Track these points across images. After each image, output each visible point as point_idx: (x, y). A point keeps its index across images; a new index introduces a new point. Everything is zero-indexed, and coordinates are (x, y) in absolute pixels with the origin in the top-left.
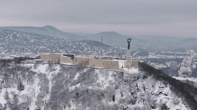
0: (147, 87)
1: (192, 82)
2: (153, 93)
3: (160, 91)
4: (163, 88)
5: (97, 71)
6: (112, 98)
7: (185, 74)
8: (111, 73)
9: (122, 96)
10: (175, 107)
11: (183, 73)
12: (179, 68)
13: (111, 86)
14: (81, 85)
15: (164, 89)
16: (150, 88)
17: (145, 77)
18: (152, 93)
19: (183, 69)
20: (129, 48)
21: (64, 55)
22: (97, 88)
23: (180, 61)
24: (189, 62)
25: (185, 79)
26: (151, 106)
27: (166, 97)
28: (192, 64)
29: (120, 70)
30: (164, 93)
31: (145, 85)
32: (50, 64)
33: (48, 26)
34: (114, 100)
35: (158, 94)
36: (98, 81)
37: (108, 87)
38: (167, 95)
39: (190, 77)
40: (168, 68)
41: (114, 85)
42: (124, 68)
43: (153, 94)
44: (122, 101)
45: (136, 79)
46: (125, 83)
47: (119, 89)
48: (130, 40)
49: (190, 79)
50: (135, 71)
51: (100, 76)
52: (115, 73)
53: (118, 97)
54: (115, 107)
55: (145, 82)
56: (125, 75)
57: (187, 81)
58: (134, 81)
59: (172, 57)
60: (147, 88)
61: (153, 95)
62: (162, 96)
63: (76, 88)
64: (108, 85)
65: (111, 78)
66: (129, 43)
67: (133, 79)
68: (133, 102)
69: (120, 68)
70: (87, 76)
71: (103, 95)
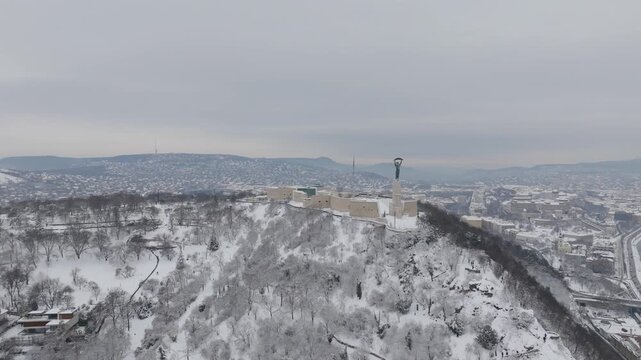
0: (437, 266)
1: (490, 223)
2: (452, 285)
3: (472, 283)
4: (477, 274)
5: (337, 222)
6: (355, 289)
7: (479, 211)
8: (361, 226)
9: (380, 283)
10: (519, 336)
11: (476, 211)
12: (469, 204)
13: (358, 257)
14: (301, 251)
15: (481, 278)
16: (444, 269)
17: (431, 240)
18: (449, 283)
19: (474, 206)
20: (397, 176)
21: (299, 189)
22: (329, 259)
23: (469, 194)
24: (481, 196)
25: (480, 219)
26: (451, 328)
27: (489, 300)
28: (485, 199)
29: (380, 220)
30: (481, 288)
31: (432, 261)
32: (274, 204)
33: (324, 158)
34: (359, 295)
35: (465, 289)
36: (335, 244)
37: (352, 260)
38: (490, 295)
39: (485, 215)
40: (455, 204)
41: (364, 255)
42: (387, 217)
43: (454, 288)
44: (378, 300)
45: (412, 242)
46: (388, 250)
47: (374, 266)
48: (399, 161)
49: (488, 219)
50: (409, 223)
51: (340, 231)
52: (370, 226)
53: (370, 286)
54: (356, 321)
55: (431, 253)
56: (389, 234)
57: (483, 221)
58: (408, 247)
59: (458, 190)
60: (436, 269)
61: (453, 291)
62: (477, 298)
63: (291, 256)
64: (351, 254)
65: (359, 238)
66: (397, 166)
67: (405, 244)
68: (402, 308)
69: (381, 217)
70: (316, 231)
71: (338, 279)
